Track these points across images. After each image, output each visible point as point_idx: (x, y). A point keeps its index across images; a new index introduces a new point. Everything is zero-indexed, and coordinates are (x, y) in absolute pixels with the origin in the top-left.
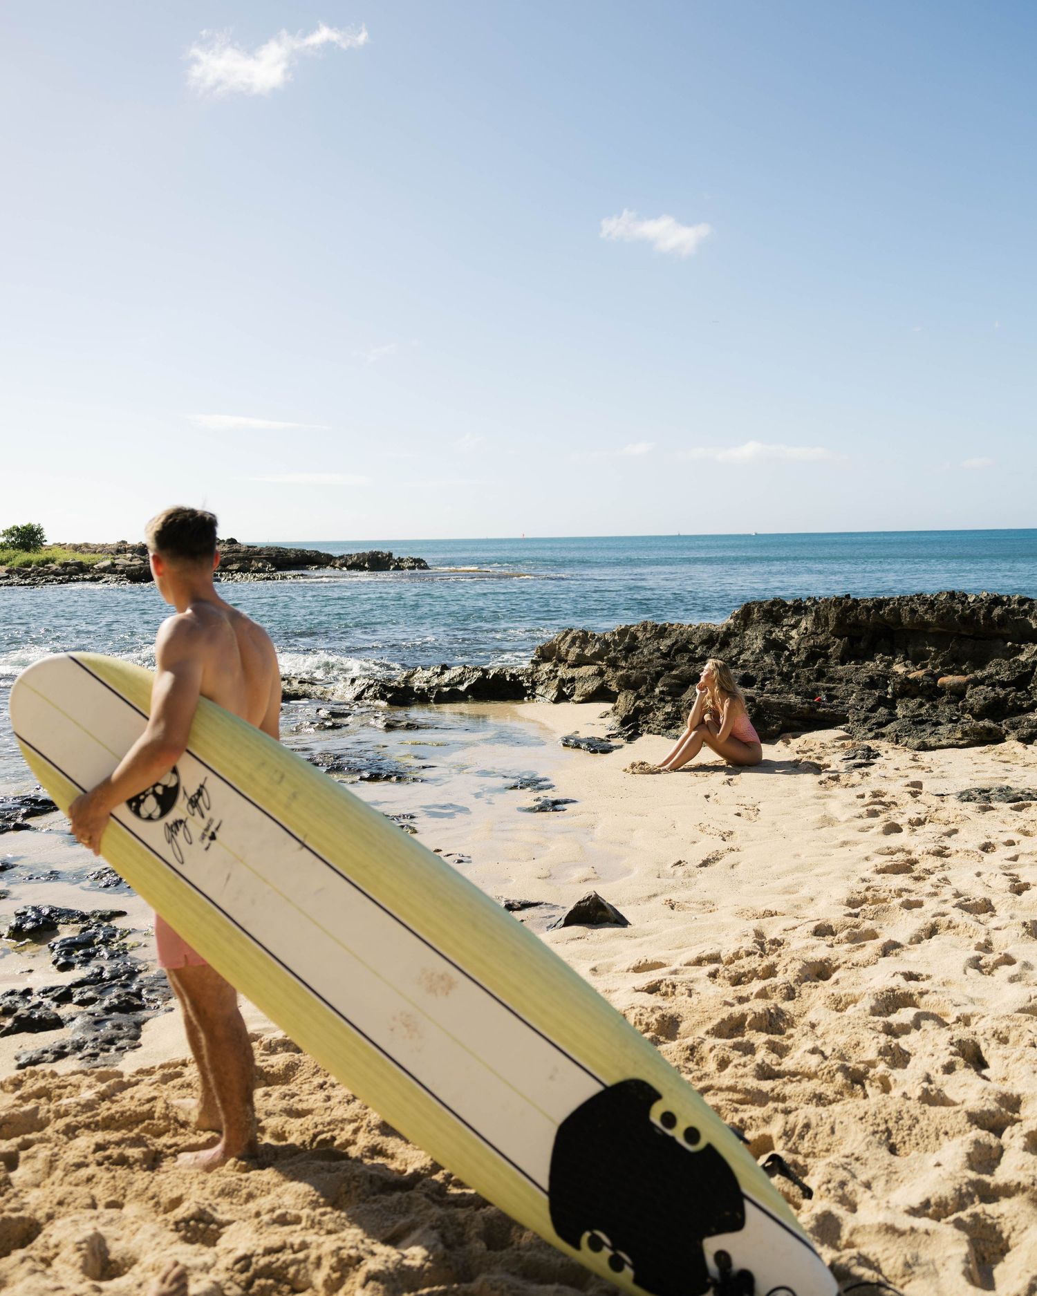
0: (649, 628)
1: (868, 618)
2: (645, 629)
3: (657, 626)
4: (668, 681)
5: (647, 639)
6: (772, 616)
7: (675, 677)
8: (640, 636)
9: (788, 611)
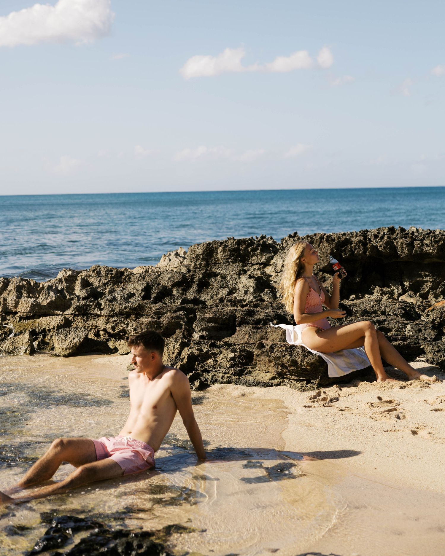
0: (103, 273)
1: (365, 252)
2: (99, 274)
3: (111, 271)
4: (204, 325)
5: (105, 284)
6: (239, 255)
7: (210, 320)
8: (94, 281)
9: (256, 250)
